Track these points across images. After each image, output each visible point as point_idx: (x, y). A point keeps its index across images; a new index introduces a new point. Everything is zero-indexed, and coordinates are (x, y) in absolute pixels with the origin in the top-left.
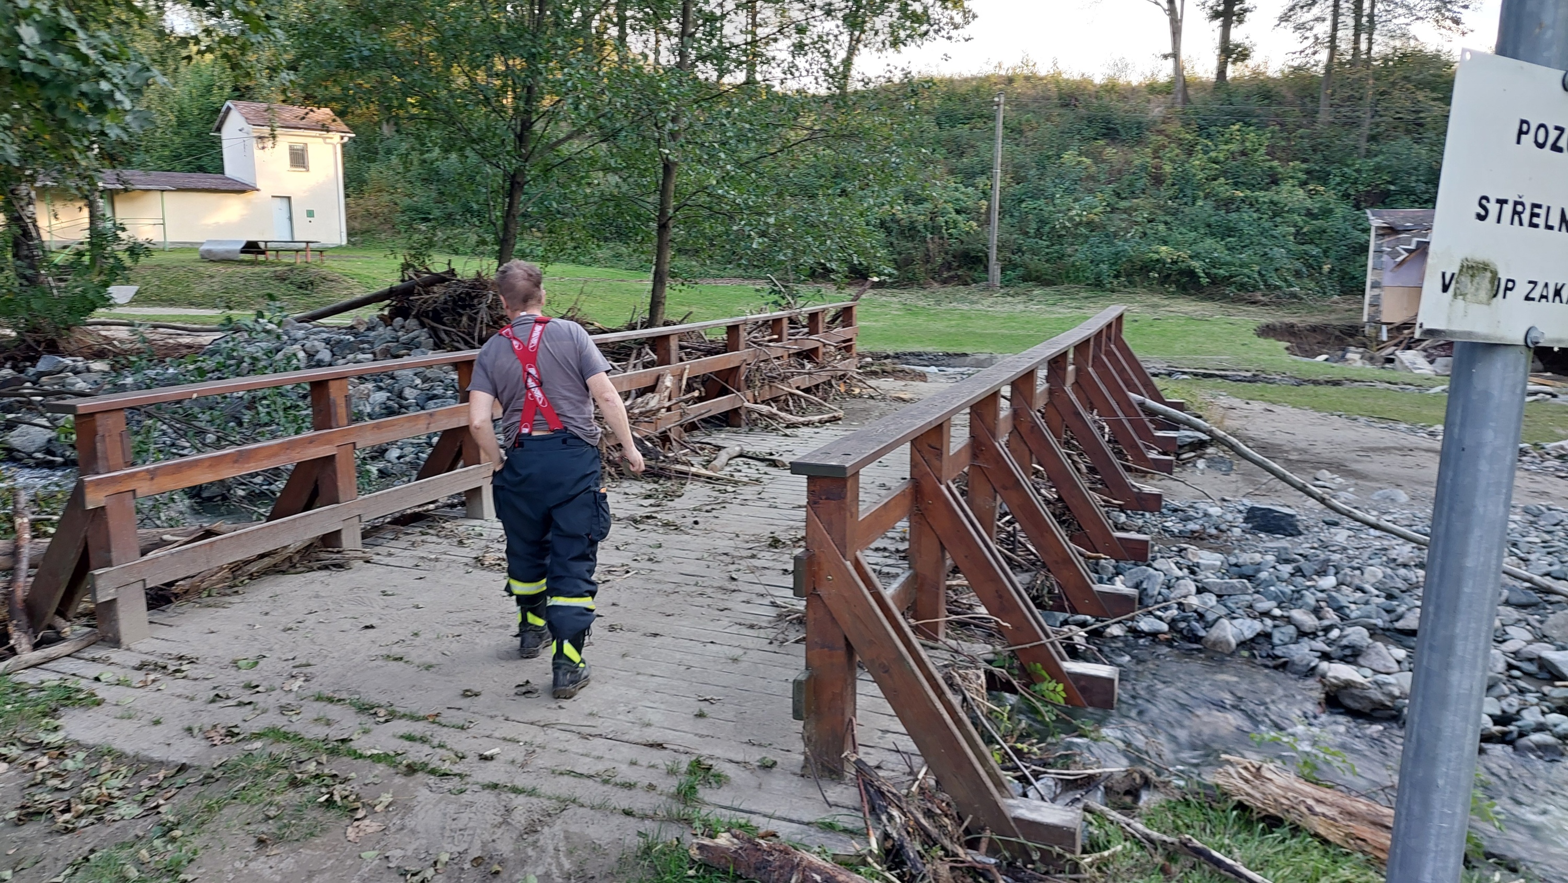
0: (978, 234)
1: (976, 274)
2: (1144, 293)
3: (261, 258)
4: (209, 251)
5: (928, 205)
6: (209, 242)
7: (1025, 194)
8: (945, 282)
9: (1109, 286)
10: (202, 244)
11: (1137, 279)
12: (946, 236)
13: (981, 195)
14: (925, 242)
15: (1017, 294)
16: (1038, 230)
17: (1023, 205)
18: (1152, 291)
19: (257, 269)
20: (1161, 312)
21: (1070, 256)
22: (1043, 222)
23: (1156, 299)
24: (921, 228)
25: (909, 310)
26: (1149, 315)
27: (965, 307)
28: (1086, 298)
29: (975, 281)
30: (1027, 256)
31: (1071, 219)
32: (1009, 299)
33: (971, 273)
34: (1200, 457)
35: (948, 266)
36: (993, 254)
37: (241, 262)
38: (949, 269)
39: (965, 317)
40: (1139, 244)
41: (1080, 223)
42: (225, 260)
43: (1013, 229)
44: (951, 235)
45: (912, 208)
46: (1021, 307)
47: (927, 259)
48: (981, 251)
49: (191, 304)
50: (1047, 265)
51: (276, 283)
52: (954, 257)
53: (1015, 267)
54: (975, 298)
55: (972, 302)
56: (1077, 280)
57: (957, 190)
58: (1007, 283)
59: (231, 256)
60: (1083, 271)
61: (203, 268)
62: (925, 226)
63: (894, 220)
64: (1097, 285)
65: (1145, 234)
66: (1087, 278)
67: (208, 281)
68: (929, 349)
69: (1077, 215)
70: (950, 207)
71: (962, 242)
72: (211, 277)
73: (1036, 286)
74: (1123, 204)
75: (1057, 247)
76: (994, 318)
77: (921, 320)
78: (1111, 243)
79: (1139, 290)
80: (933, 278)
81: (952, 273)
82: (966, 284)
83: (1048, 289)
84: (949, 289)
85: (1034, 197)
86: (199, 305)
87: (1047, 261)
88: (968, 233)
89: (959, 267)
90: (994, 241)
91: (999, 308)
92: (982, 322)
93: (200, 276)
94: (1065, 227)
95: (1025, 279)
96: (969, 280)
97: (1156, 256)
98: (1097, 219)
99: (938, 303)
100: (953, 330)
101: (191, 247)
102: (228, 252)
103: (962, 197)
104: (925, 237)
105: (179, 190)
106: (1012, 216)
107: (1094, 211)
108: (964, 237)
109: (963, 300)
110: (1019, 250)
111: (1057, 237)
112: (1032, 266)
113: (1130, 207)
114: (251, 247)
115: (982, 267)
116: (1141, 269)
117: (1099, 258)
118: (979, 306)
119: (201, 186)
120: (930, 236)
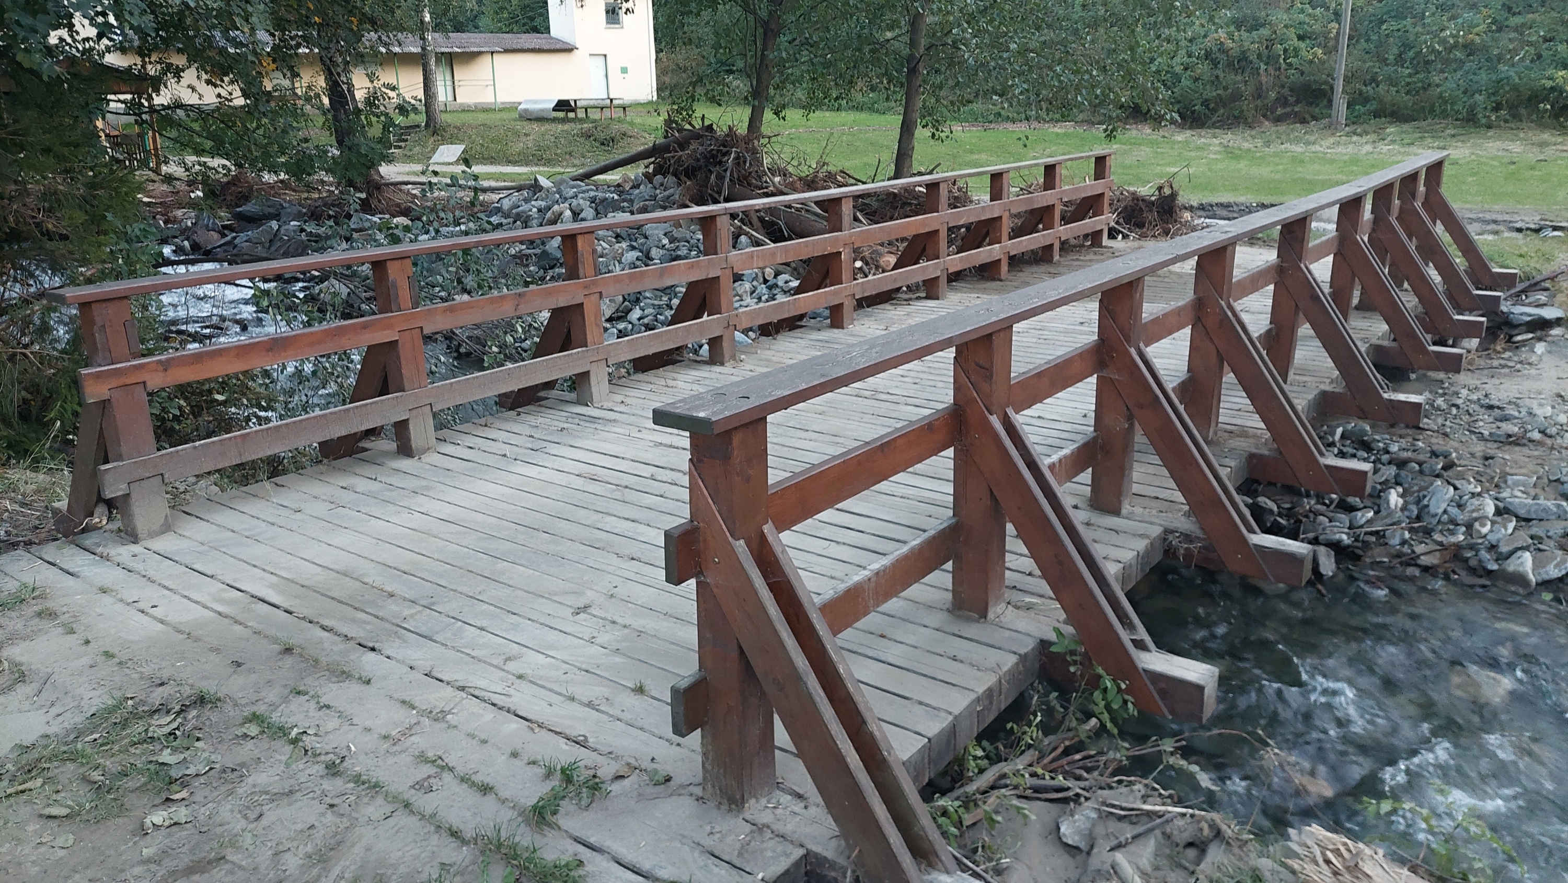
0: (1322, 62)
1: (1317, 110)
2: (1530, 128)
3: (571, 115)
4: (526, 110)
5: (1265, 32)
6: (527, 102)
7: (1389, 12)
8: (1278, 120)
9: (1484, 121)
10: (520, 103)
11: (1523, 111)
12: (1283, 66)
13: (1333, 17)
14: (1259, 74)
15: (1367, 133)
16: (1400, 55)
17: (1384, 27)
18: (1542, 125)
19: (567, 127)
20: (1550, 152)
21: (1438, 86)
22: (1407, 46)
23: (1546, 136)
24: (1253, 57)
25: (1230, 153)
26: (1533, 155)
27: (1299, 149)
28: (1453, 136)
29: (1315, 118)
30: (1382, 88)
31: (1443, 41)
32: (1355, 138)
33: (1311, 109)
34: (1540, 339)
35: (1282, 101)
36: (1339, 86)
37: (554, 120)
38: (1285, 103)
39: (1297, 160)
40: (1530, 69)
41: (1455, 46)
42: (540, 119)
43: (1367, 56)
44: (1290, 65)
45: (1245, 35)
46: (1368, 148)
47: (1259, 94)
48: (1326, 83)
49: (509, 162)
50: (1406, 98)
51: (582, 140)
52: (1291, 90)
53: (1366, 100)
54: (1312, 138)
55: (1308, 143)
56: (1444, 115)
57: (1302, 11)
58: (1354, 120)
59: (545, 115)
60: (1453, 104)
61: (518, 126)
62: (1259, 56)
63: (1222, 50)
64: (1468, 121)
65: (1539, 56)
66: (1457, 112)
67: (524, 139)
68: (1241, 199)
69: (1452, 35)
70: (1292, 33)
71: (1302, 74)
72: (526, 135)
73: (1391, 123)
74: (1515, 21)
75: (1422, 76)
76: (1332, 161)
77: (1242, 164)
78: (1491, 69)
79: (1524, 125)
80: (1264, 116)
81: (1288, 109)
82: (1303, 121)
83: (1406, 127)
84: (1282, 128)
85: (1399, 16)
86: (515, 163)
87: (1407, 93)
88: (1311, 62)
89: (1297, 102)
90: (1341, 70)
91: (1340, 149)
92: (1316, 167)
93: (517, 134)
94: (1434, 50)
95: (1377, 115)
96: (1308, 117)
97: (1549, 84)
98: (1478, 40)
99: (1267, 144)
100: (1278, 176)
101: (512, 107)
102: (542, 110)
103: (1307, 20)
104: (1258, 69)
105: (507, 51)
106: (1368, 40)
107: (1476, 30)
108: (1306, 68)
109: (1297, 141)
110: (1374, 80)
111: (1423, 64)
112: (1388, 99)
113: (1523, 25)
114: (563, 105)
115: (1325, 102)
116: (1530, 99)
117: (1475, 87)
118: (1318, 148)
119: (526, 46)
120: (1263, 67)
